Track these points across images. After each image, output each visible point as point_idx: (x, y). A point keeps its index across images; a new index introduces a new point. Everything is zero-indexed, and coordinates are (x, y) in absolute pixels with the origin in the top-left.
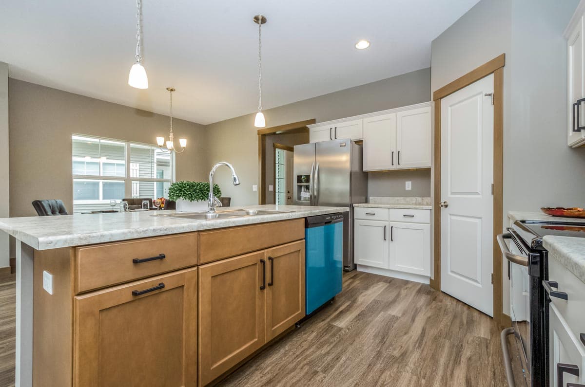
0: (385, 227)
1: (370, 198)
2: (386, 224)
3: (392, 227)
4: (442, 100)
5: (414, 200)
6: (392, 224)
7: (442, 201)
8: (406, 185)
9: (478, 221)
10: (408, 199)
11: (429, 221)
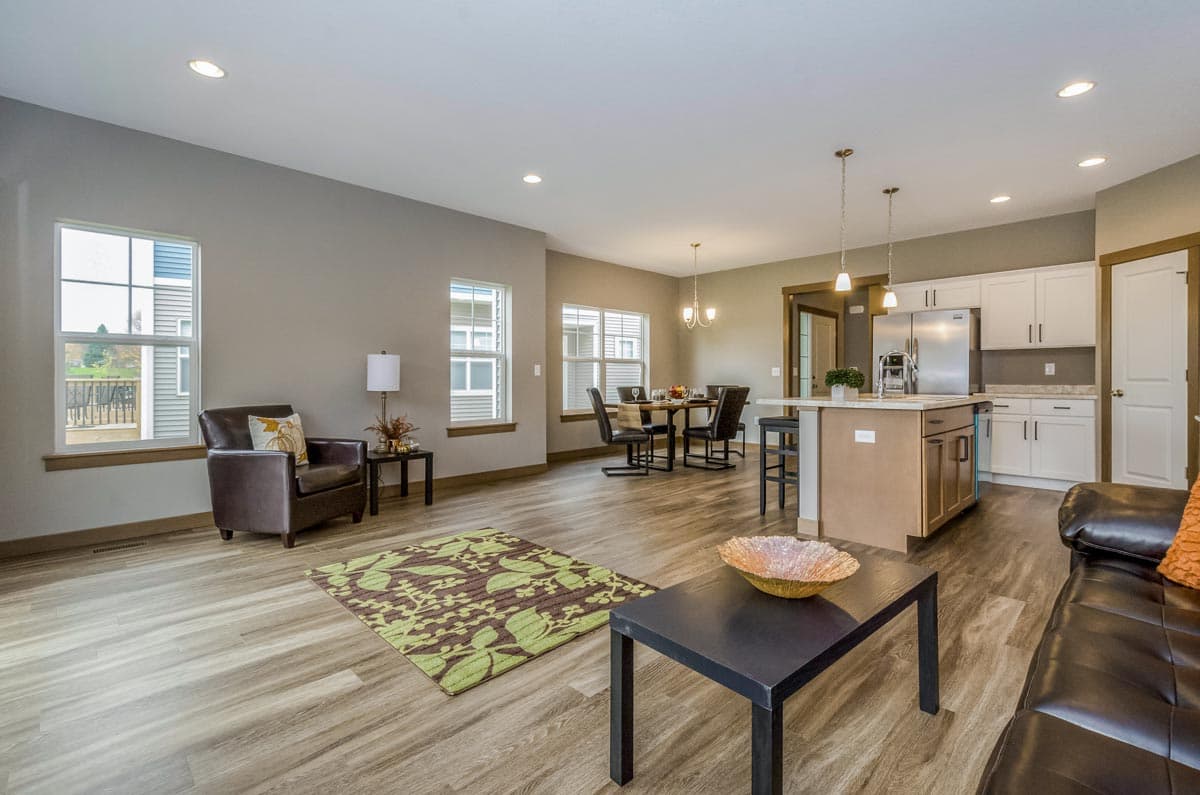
0: (1025, 422)
1: (987, 386)
2: (1027, 418)
3: (1036, 423)
4: (1113, 267)
5: (1059, 388)
6: (1037, 418)
7: (1114, 388)
8: (1047, 370)
9: (1167, 411)
10: (1050, 387)
11: (1092, 413)
